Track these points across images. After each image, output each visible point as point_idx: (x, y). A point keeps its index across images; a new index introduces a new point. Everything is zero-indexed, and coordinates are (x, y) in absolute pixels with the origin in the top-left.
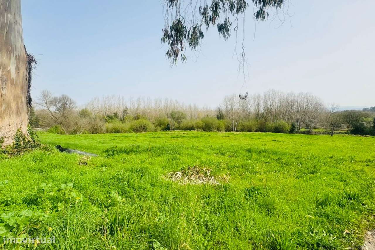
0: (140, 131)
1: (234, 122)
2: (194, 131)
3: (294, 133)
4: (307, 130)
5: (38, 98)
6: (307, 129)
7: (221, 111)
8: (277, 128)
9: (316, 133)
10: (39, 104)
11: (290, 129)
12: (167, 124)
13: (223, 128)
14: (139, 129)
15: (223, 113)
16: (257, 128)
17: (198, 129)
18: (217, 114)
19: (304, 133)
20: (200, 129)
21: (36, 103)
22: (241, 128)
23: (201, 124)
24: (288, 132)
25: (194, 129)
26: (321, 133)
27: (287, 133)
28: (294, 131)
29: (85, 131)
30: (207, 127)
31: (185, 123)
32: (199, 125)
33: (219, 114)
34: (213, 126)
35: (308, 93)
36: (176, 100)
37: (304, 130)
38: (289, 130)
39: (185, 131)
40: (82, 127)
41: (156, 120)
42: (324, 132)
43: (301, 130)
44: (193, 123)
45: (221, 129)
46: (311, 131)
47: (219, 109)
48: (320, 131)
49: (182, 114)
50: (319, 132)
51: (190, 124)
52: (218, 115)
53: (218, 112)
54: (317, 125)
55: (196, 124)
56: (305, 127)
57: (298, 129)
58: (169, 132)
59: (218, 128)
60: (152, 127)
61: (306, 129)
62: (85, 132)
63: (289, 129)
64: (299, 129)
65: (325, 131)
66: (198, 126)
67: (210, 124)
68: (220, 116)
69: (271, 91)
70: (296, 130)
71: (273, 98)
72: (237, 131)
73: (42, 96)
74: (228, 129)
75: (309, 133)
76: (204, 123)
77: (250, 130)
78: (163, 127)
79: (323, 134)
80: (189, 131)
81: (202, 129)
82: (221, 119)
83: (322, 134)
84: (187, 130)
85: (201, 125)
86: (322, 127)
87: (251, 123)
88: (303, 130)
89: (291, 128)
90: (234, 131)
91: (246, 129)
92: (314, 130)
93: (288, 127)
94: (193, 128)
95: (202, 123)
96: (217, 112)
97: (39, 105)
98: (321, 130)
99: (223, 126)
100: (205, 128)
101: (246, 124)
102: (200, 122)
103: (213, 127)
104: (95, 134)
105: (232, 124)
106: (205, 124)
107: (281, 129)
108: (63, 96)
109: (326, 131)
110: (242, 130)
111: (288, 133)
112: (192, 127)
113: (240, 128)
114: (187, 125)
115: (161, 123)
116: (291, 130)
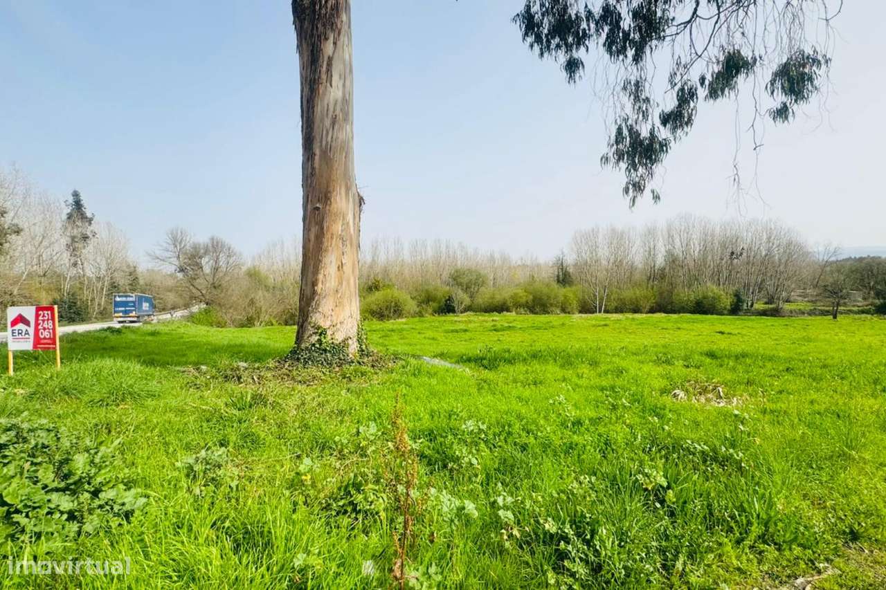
0: (389, 318)
1: (600, 291)
2: (509, 313)
3: (740, 313)
4: (771, 306)
5: (162, 246)
6: (771, 304)
7: (564, 265)
8: (702, 302)
9: (792, 313)
10: (163, 260)
11: (731, 305)
12: (443, 300)
13: (575, 304)
14: (386, 313)
15: (571, 270)
16: (652, 305)
17: (517, 308)
18: (556, 273)
19: (764, 313)
20: (522, 310)
21: (158, 258)
22: (616, 304)
23: (524, 297)
24: (726, 312)
25: (508, 310)
26: (803, 313)
27: (724, 315)
28: (741, 308)
29: (272, 319)
30: (538, 305)
31: (485, 295)
32: (518, 299)
33: (561, 274)
34: (552, 302)
35: (771, 221)
36: (460, 243)
37: (763, 306)
38: (728, 307)
39: (487, 314)
40: (263, 309)
41: (416, 290)
42: (811, 310)
43: (756, 306)
44: (505, 295)
45: (569, 307)
46: (781, 308)
47: (560, 262)
48: (802, 307)
49: (479, 276)
50: (800, 310)
51: (499, 298)
52: (558, 276)
53: (558, 269)
54: (792, 294)
55: (512, 297)
56: (765, 300)
57: (749, 304)
58: (451, 317)
59: (562, 307)
60: (411, 305)
61: (766, 303)
62: (271, 322)
63: (729, 303)
64: (752, 306)
65: (812, 308)
66: (516, 303)
67: (545, 298)
68: (564, 279)
69: (682, 218)
70: (745, 307)
71: (688, 233)
72: (607, 311)
73: (169, 241)
74: (586, 309)
75: (775, 313)
76: (531, 293)
77: (636, 310)
78: (435, 305)
79: (810, 314)
80: (497, 314)
81: (526, 309)
82: (567, 285)
83: (806, 315)
84: (493, 312)
85: (523, 300)
86: (805, 298)
87: (638, 292)
88: (759, 306)
89: (733, 302)
90: (600, 312)
91: (628, 307)
92: (787, 307)
93: (727, 301)
94: (505, 307)
95: (527, 296)
96: (556, 268)
97: (162, 262)
98: (803, 305)
99: (575, 302)
100: (533, 307)
101: (628, 294)
102: (521, 292)
103: (551, 305)
104: (291, 325)
105: (595, 295)
106: (533, 296)
107: (711, 305)
108: (212, 239)
109: (815, 309)
110: (618, 310)
111: (727, 315)
112: (505, 303)
113: (614, 304)
114: (490, 301)
115: (429, 296)
116: (733, 306)
